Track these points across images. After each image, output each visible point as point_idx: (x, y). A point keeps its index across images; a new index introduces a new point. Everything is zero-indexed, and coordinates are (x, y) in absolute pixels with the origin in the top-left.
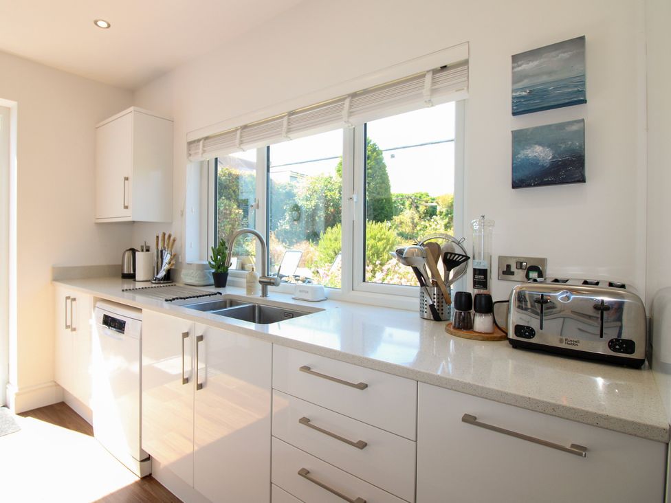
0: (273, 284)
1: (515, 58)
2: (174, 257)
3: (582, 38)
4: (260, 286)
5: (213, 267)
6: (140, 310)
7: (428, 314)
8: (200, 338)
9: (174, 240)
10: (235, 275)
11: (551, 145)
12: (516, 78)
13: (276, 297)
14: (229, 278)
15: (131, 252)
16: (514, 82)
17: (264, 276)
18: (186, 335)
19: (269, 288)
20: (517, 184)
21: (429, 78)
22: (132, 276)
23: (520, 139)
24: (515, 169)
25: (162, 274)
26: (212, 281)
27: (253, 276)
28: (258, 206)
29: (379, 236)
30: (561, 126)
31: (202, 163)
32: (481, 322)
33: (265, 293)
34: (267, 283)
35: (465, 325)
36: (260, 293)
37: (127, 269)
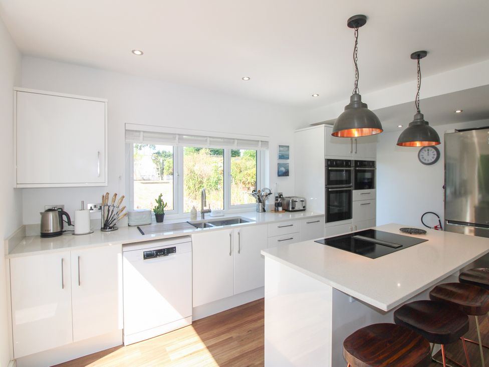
1: (280, 146)
3: (288, 146)
11: (285, 168)
16: (279, 152)
17: (202, 209)
23: (279, 165)
24: (278, 172)
30: (286, 164)
32: (280, 209)
33: (203, 218)
37: (51, 229)
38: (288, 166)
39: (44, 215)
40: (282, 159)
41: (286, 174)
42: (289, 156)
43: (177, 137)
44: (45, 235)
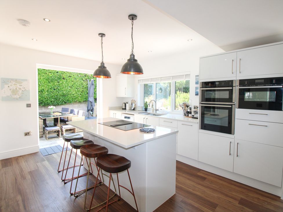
0: (157, 110)
1: (196, 76)
2: (135, 105)
4: (155, 111)
5: (144, 107)
6: (134, 115)
7: (184, 115)
8: (147, 119)
9: (135, 101)
10: (149, 109)
13: (158, 112)
14: (148, 109)
15: (124, 104)
16: (196, 80)
17: (156, 109)
18: (144, 118)
19: (157, 111)
20: (196, 95)
21: (184, 76)
22: (125, 109)
23: (196, 88)
24: (196, 93)
25: (133, 108)
26: (144, 110)
27: (154, 109)
28: (154, 95)
29: (186, 97)
31: (141, 84)
32: (190, 115)
33: (156, 112)
34: (156, 110)
35: (188, 116)
36: (155, 112)
37: (124, 107)
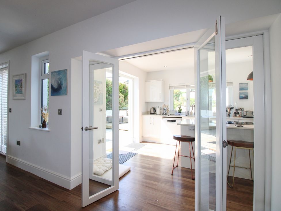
1: (240, 84)
2: (168, 109)
3: (248, 83)
6: (181, 118)
11: (245, 95)
12: (240, 86)
20: (240, 99)
23: (240, 94)
24: (240, 97)
30: (245, 93)
32: (238, 115)
35: (236, 116)
37: (152, 112)
38: (248, 94)
39: (151, 109)
40: (241, 90)
41: (246, 98)
42: (248, 88)
43: (185, 86)
44: (151, 114)
